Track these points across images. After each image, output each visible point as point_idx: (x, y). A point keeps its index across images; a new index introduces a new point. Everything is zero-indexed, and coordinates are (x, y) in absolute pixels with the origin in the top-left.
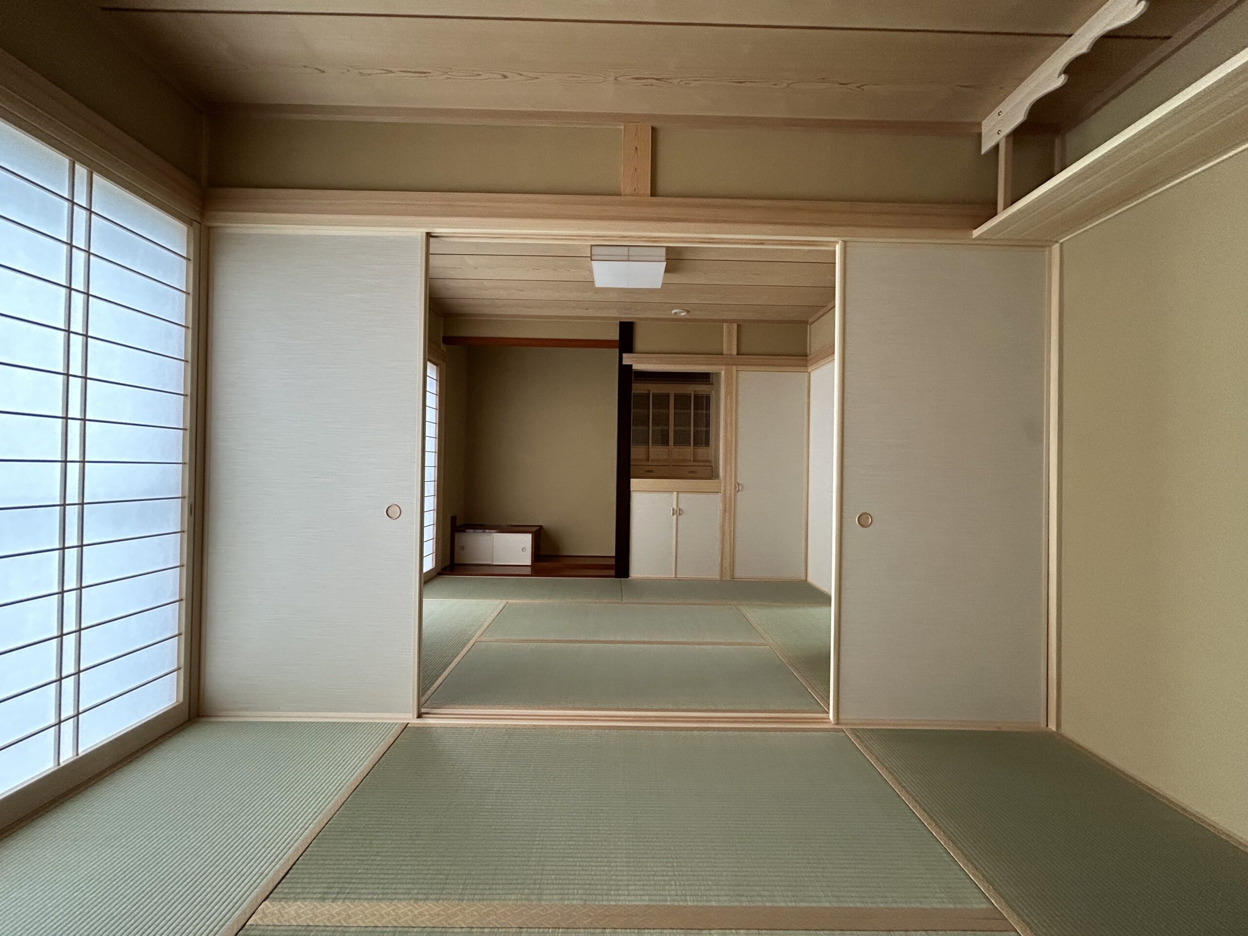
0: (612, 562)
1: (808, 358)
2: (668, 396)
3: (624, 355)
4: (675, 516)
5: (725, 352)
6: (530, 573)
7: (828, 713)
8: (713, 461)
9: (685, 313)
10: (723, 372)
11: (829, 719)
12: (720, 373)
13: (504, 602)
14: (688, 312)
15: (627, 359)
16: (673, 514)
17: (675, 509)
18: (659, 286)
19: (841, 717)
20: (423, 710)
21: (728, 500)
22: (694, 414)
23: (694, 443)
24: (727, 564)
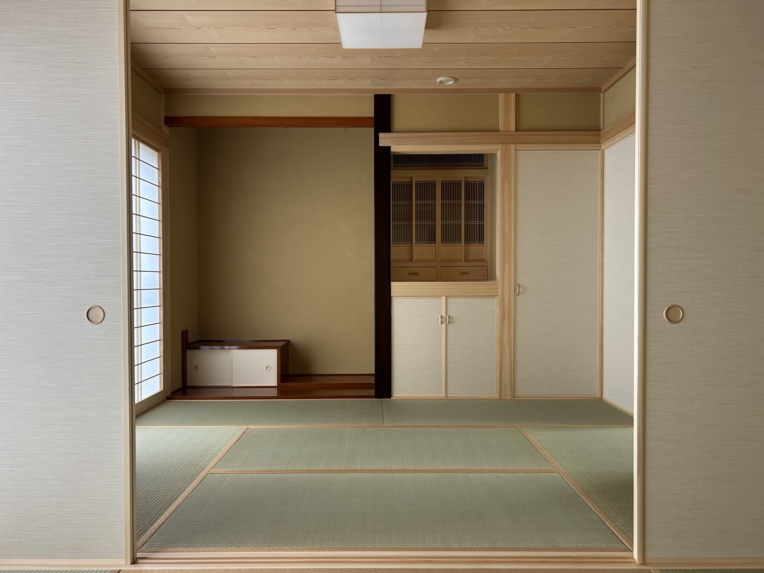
0: (372, 380)
1: (602, 133)
2: (433, 185)
3: (381, 135)
4: (444, 324)
5: (501, 128)
6: (276, 395)
7: (632, 551)
8: (488, 260)
9: (452, 82)
10: (499, 153)
11: (633, 558)
12: (496, 154)
13: (244, 427)
14: (456, 80)
15: (385, 140)
16: (442, 322)
17: (444, 316)
18: (419, 46)
19: (649, 555)
20: (139, 555)
21: (506, 306)
22: (466, 205)
23: (465, 240)
24: (506, 379)
